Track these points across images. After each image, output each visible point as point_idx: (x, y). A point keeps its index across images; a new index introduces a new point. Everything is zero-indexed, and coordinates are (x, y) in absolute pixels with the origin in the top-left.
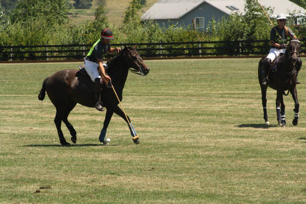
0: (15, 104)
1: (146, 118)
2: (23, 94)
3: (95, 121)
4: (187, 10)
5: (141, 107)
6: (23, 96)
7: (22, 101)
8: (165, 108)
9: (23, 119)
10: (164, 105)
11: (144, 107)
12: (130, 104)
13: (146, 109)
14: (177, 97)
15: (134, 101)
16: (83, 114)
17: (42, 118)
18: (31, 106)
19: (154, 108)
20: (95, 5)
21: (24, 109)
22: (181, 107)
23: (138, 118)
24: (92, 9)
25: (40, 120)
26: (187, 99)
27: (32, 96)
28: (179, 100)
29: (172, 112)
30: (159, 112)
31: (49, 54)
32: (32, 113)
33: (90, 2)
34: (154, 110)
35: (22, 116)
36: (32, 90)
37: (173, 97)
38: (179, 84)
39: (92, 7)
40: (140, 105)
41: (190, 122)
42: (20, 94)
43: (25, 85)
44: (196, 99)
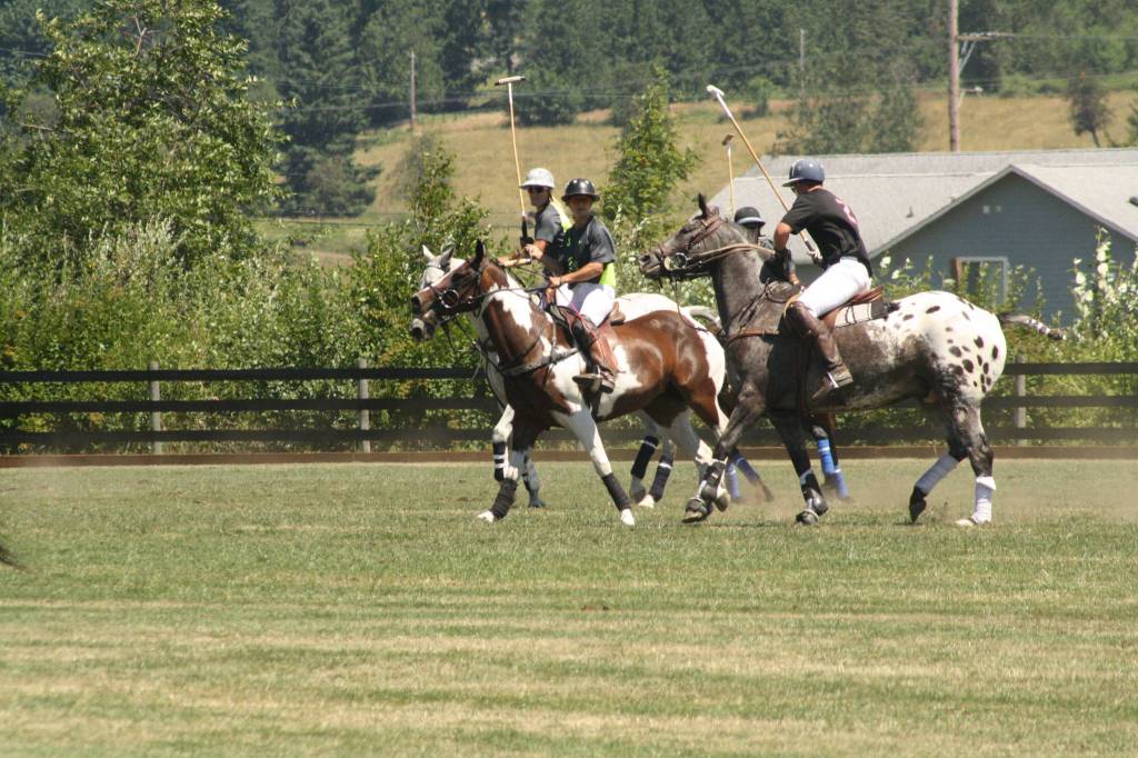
0: (17, 643)
1: (823, 723)
2: (53, 597)
3: (514, 734)
4: (910, 216)
5: (773, 668)
6: (59, 604)
7: (56, 631)
8: (921, 671)
9: (74, 721)
10: (910, 658)
11: (792, 664)
12: (707, 650)
13: (809, 675)
14: (981, 622)
15: (726, 635)
16: (430, 697)
17: (190, 715)
18: (114, 654)
19: (853, 671)
20: (394, 195)
21: (71, 669)
22: (1017, 673)
23: (773, 724)
24: (374, 216)
25: (180, 725)
26: (1042, 633)
27: (112, 608)
28: (995, 634)
29: (969, 697)
30: (885, 694)
31: (165, 422)
32: (127, 688)
33: (363, 181)
34: (854, 684)
35: (65, 704)
36: (107, 576)
37: (955, 621)
38: (963, 557)
39: (375, 207)
40: (770, 657)
41: (1096, 749)
42: (35, 598)
43: (63, 552)
44: (1101, 630)
